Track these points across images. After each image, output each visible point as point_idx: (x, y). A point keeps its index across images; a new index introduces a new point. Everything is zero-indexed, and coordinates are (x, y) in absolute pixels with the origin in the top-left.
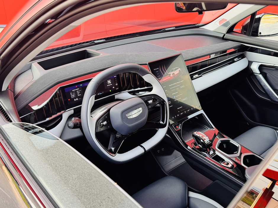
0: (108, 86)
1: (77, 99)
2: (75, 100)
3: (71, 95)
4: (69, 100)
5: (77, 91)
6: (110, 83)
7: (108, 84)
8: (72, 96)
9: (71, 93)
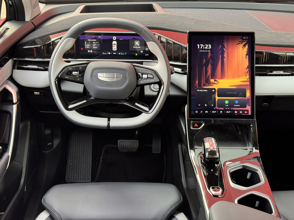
0: (134, 47)
1: (91, 51)
2: (89, 51)
3: (86, 44)
4: (82, 49)
5: (93, 42)
6: (139, 45)
7: (135, 45)
8: (86, 46)
9: (86, 42)
